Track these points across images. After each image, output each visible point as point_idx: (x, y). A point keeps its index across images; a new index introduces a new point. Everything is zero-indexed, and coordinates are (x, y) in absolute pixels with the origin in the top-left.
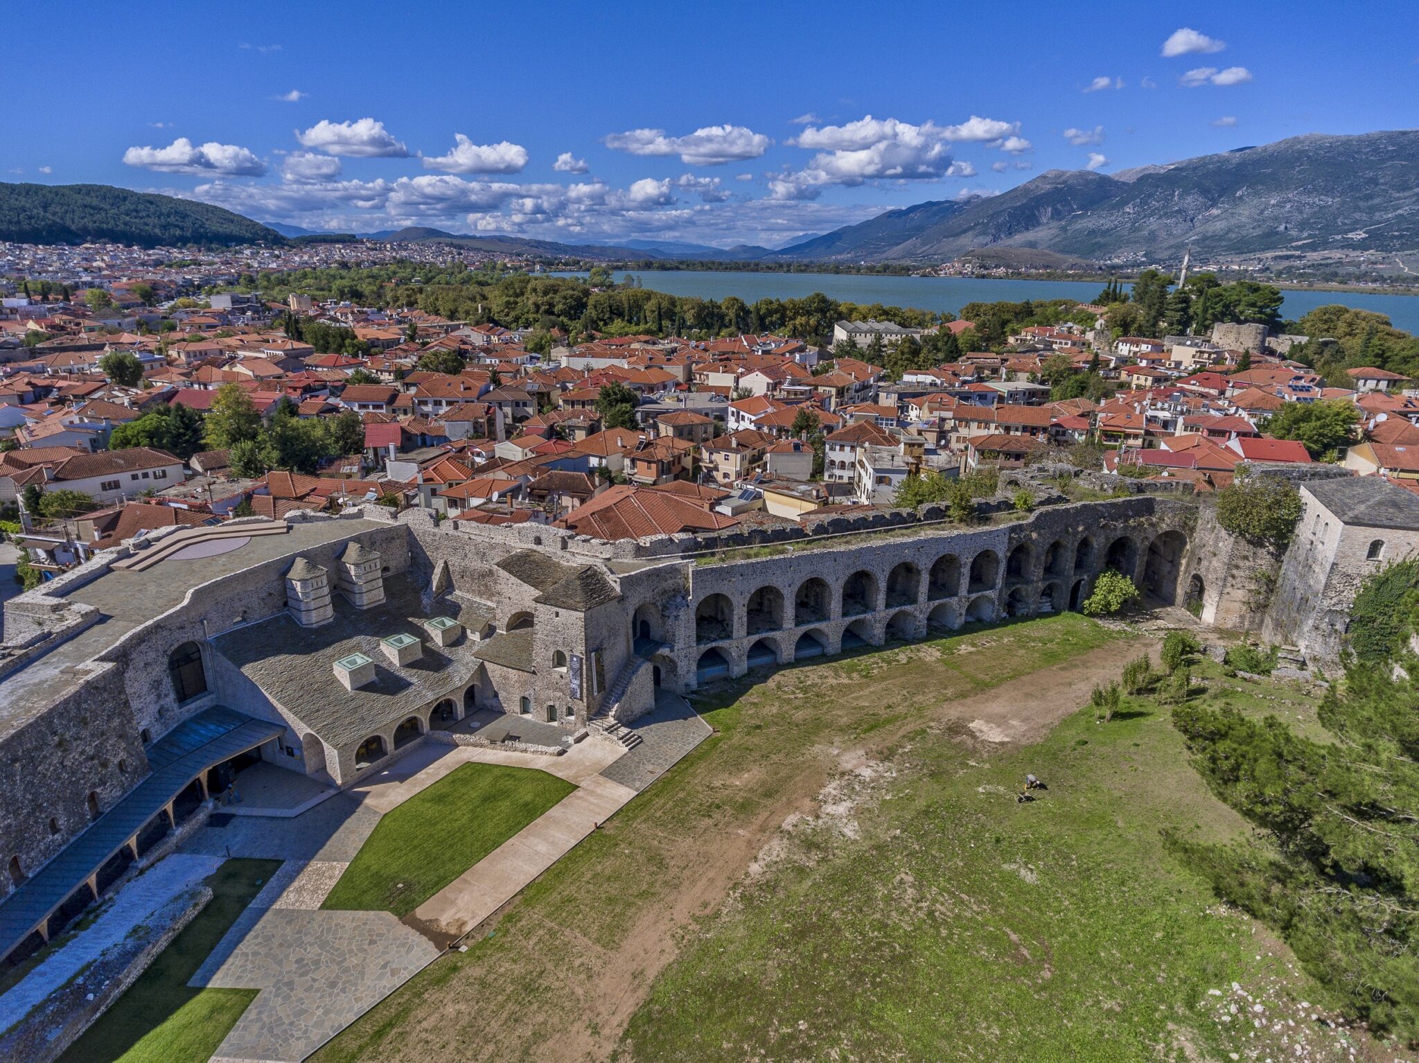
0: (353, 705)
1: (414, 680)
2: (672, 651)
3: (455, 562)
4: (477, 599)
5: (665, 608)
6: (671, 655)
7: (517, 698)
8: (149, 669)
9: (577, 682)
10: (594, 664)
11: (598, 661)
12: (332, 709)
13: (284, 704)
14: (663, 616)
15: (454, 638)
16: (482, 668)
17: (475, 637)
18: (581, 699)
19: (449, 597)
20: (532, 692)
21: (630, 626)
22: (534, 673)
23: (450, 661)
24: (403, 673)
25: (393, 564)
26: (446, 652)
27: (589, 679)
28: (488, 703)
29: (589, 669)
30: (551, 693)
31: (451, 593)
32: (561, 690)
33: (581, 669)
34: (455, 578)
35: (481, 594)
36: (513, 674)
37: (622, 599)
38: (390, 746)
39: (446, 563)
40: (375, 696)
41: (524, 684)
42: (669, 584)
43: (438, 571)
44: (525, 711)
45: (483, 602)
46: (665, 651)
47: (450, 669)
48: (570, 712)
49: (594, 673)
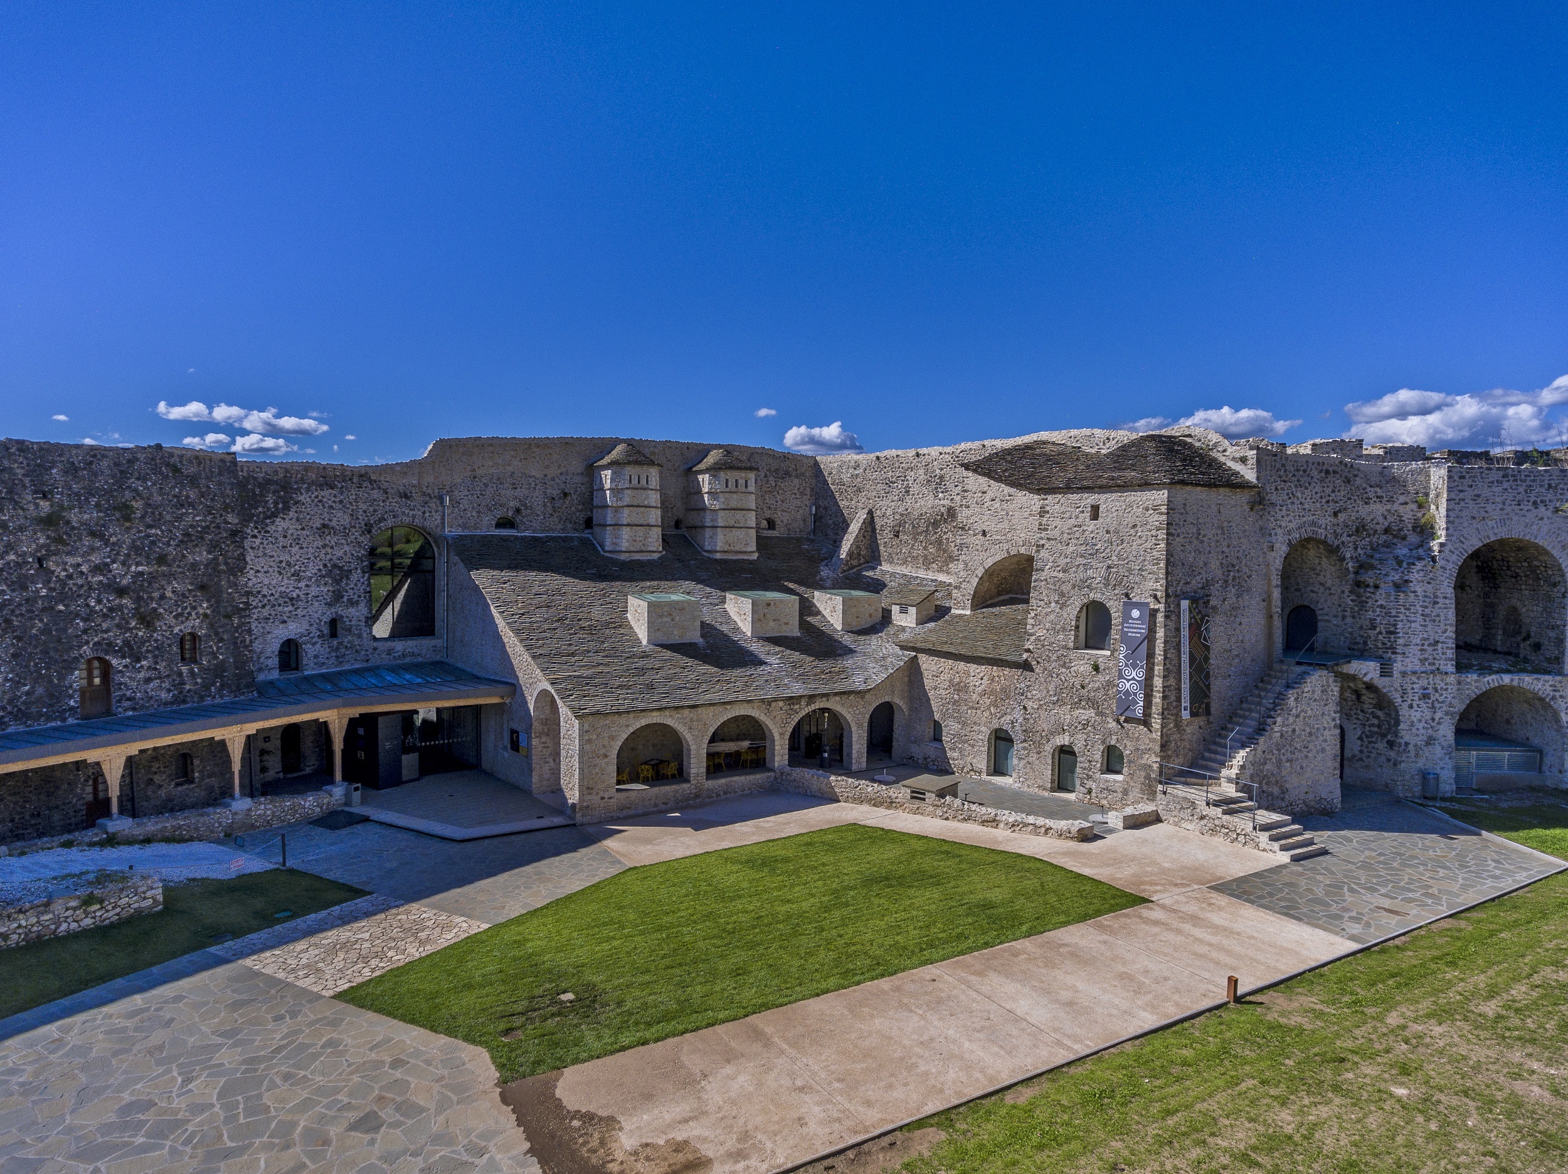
0: (641, 664)
1: (773, 660)
2: (1386, 672)
3: (888, 510)
4: (921, 574)
5: (1363, 566)
6: (1381, 683)
7: (983, 734)
8: (331, 540)
9: (1138, 674)
10: (1185, 633)
11: (1197, 628)
12: (599, 658)
13: (517, 632)
14: (1358, 584)
15: (866, 623)
16: (913, 670)
17: (906, 620)
18: (1146, 722)
19: (870, 574)
20: (1018, 715)
21: (1276, 580)
22: (1026, 666)
23: (851, 651)
24: (755, 647)
25: (782, 518)
26: (847, 640)
27: (1172, 671)
28: (917, 751)
29: (1173, 643)
30: (1066, 715)
31: (874, 568)
32: (1093, 703)
33: (1150, 637)
34: (884, 538)
35: (927, 563)
36: (978, 676)
37: (1259, 500)
38: (697, 765)
39: (870, 513)
40: (690, 662)
41: (1001, 697)
42: (1375, 512)
43: (854, 528)
44: (998, 769)
45: (931, 575)
46: (1367, 670)
47: (849, 662)
48: (1112, 761)
49: (1185, 658)
